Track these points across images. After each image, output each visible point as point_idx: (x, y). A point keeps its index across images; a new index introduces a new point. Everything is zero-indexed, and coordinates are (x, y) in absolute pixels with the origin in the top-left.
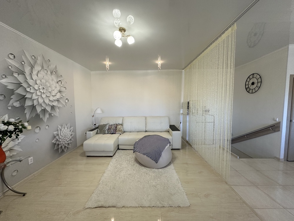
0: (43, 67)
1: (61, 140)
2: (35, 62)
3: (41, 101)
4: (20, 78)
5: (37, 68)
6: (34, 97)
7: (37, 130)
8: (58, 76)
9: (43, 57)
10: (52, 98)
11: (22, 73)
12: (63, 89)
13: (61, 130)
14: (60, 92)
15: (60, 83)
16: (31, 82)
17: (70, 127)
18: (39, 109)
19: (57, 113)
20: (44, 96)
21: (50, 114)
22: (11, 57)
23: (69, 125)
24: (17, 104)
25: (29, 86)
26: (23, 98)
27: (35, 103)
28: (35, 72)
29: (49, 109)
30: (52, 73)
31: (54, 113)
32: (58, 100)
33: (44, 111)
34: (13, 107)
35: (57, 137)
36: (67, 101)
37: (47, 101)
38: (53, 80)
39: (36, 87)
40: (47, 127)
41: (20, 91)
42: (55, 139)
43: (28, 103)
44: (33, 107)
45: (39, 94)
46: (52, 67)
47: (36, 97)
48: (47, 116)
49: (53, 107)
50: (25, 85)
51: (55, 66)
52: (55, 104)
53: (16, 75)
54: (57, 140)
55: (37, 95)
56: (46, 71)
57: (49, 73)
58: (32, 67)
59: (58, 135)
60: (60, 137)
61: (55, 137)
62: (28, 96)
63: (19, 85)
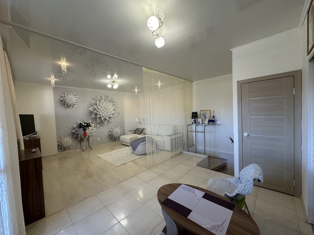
0: (105, 100)
1: (114, 134)
2: (102, 99)
3: (104, 115)
4: (95, 107)
5: (102, 101)
6: (101, 113)
7: (102, 127)
8: (113, 103)
9: (105, 96)
10: (109, 113)
11: (96, 105)
12: (116, 108)
13: (114, 129)
14: (114, 110)
15: (114, 106)
16: (99, 107)
17: (121, 128)
18: (103, 119)
19: (112, 120)
20: (105, 113)
21: (108, 121)
22: (92, 99)
23: (120, 127)
24: (94, 117)
25: (99, 109)
26: (96, 114)
27: (101, 116)
28: (101, 103)
29: (107, 118)
30: (109, 102)
31: (110, 120)
32: (113, 114)
33: (105, 119)
34: (93, 118)
35: (112, 132)
36: (118, 114)
37: (107, 115)
38: (110, 105)
39: (102, 109)
40: (106, 127)
41: (95, 112)
42: (110, 133)
43: (98, 116)
44: (100, 118)
45: (103, 112)
46: (110, 99)
47: (102, 114)
48: (107, 121)
49: (110, 118)
50: (97, 109)
51: (111, 98)
52: (111, 116)
53: (94, 106)
54: (112, 133)
55: (102, 112)
56: (106, 102)
57: (108, 102)
58: (100, 101)
59: (112, 131)
60: (114, 132)
61: (110, 132)
62: (98, 113)
63: (95, 109)
